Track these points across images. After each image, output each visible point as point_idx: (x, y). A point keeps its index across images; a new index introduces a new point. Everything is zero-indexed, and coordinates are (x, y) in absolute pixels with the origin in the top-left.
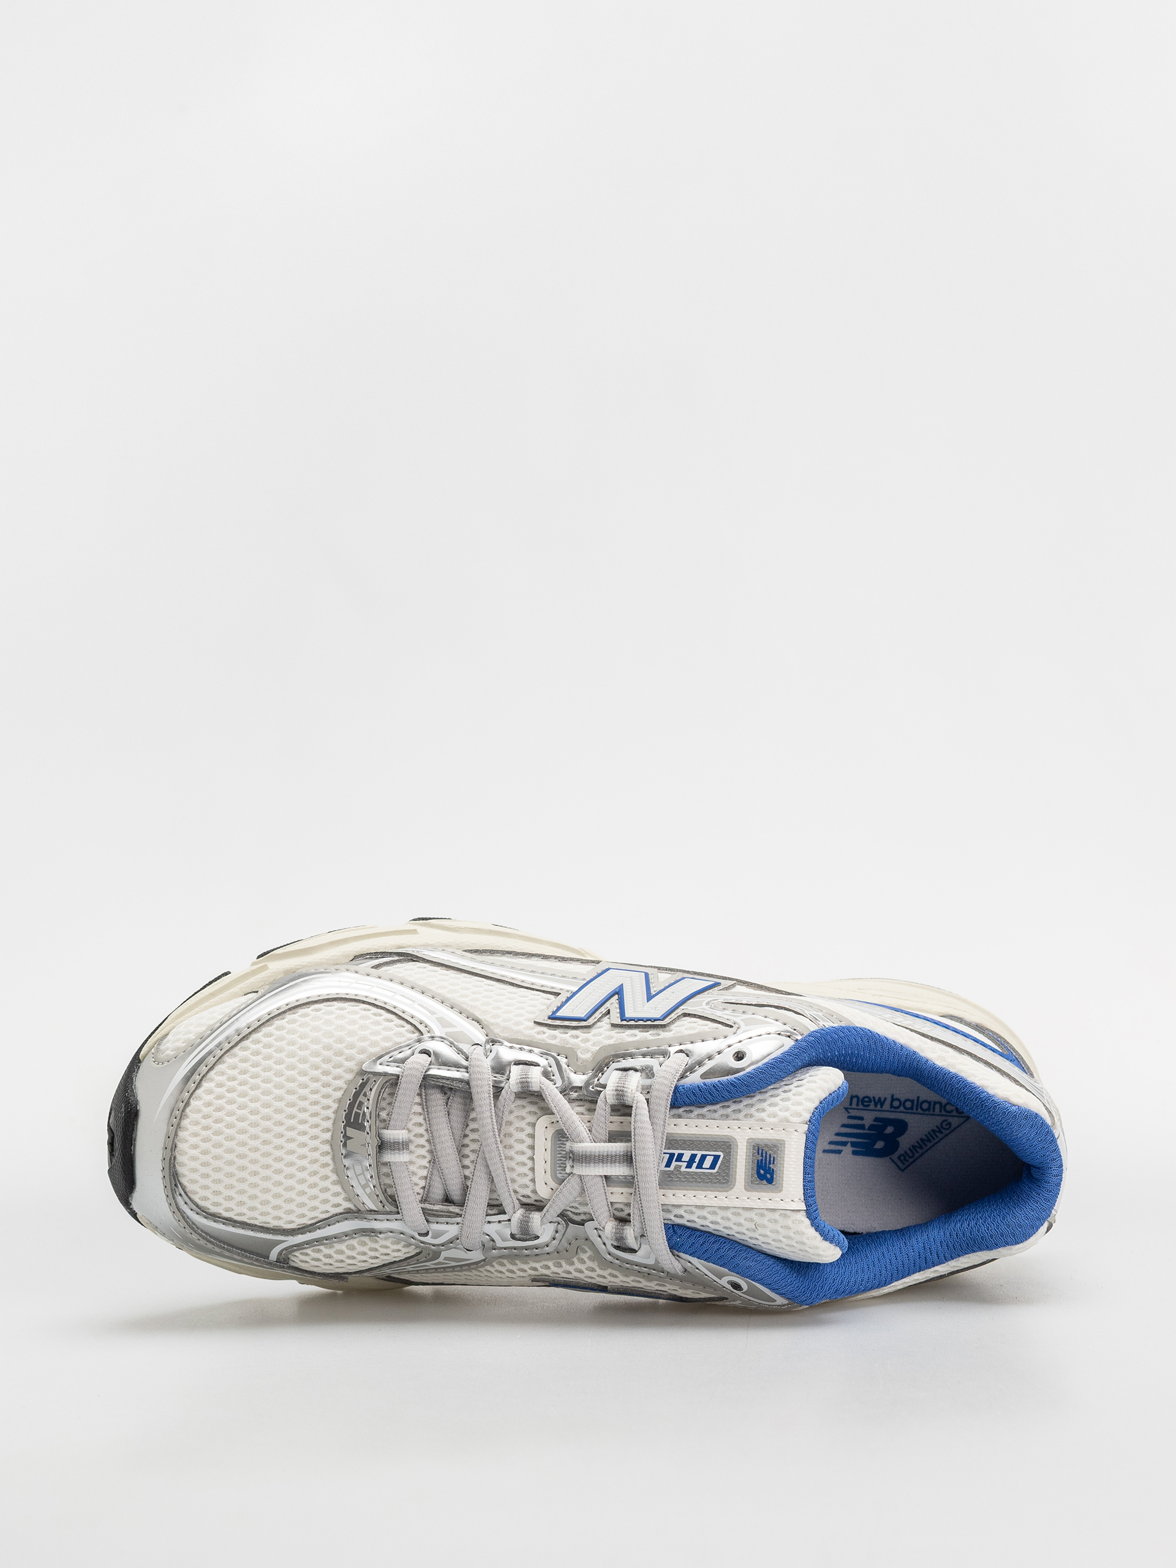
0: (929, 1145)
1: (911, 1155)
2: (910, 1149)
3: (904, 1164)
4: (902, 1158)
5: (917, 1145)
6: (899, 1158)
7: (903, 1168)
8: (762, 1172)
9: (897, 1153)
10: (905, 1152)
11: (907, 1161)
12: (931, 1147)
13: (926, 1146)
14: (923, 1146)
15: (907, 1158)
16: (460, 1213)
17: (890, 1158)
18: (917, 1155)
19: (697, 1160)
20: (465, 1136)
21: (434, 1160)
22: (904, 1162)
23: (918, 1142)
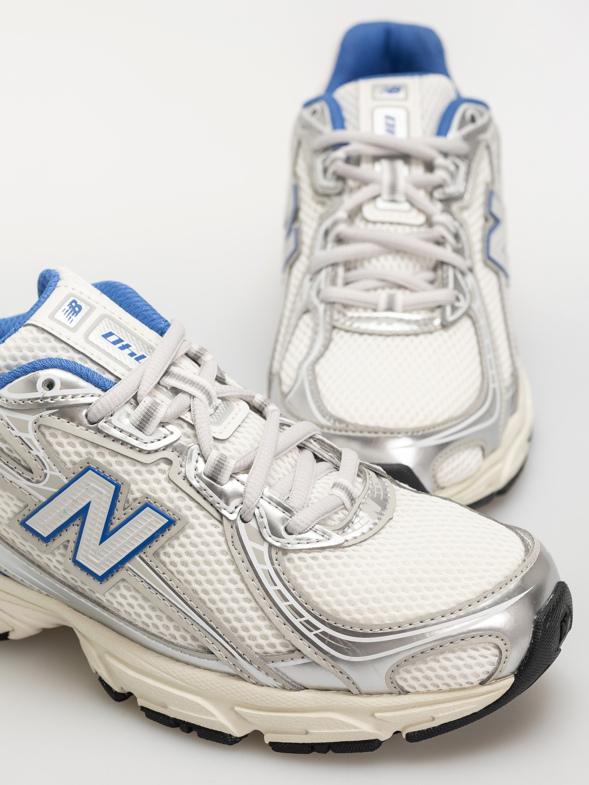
8: (77, 309)
21: (315, 478)
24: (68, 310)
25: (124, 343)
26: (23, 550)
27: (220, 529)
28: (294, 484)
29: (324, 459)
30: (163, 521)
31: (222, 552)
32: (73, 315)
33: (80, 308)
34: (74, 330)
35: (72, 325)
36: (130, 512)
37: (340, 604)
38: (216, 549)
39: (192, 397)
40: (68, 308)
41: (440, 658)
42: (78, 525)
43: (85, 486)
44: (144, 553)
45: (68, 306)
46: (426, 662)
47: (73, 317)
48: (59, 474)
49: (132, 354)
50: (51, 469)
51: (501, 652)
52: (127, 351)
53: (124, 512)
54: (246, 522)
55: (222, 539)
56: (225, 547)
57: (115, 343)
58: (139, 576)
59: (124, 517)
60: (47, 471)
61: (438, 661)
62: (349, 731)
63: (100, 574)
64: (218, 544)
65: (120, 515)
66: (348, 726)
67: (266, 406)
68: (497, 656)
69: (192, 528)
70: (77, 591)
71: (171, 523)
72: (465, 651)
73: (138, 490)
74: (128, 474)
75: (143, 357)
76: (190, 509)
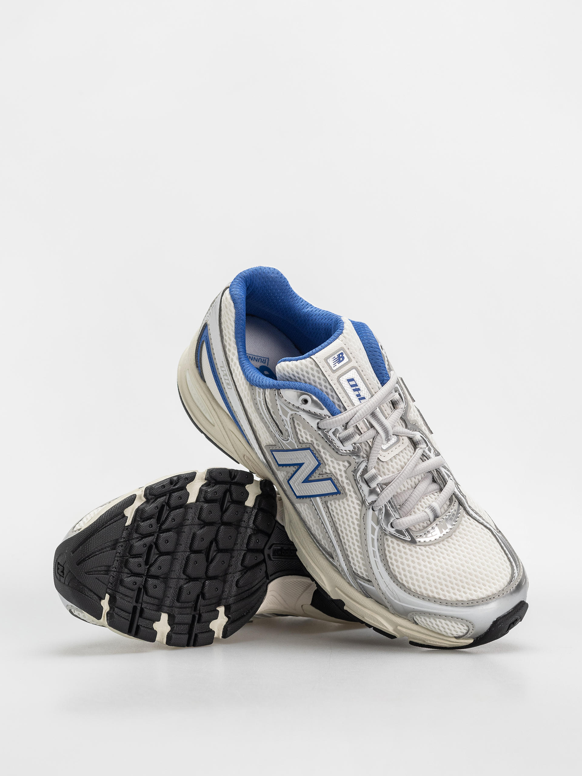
0: (251, 356)
1: (260, 360)
2: (259, 362)
3: (265, 360)
4: (264, 362)
5: (255, 360)
6: (265, 363)
7: (268, 359)
8: (341, 359)
9: (264, 365)
10: (261, 362)
11: (263, 359)
12: (251, 355)
13: (252, 357)
14: (253, 358)
15: (262, 360)
16: (435, 471)
17: (268, 365)
18: (259, 358)
19: (354, 388)
20: (408, 489)
21: (425, 495)
22: (264, 360)
23: (254, 361)
24: (336, 358)
25: (357, 387)
26: (268, 459)
27: (360, 508)
28: (410, 497)
29: (437, 482)
30: (335, 490)
31: (357, 519)
32: (337, 362)
33: (343, 358)
34: (334, 371)
35: (334, 369)
36: (321, 477)
37: (400, 573)
38: (355, 516)
39: (378, 432)
40: (336, 357)
41: (438, 620)
42: (295, 468)
43: (304, 455)
44: (321, 498)
45: (337, 355)
46: (430, 619)
47: (337, 364)
48: (294, 442)
49: (358, 395)
50: (292, 439)
51: (469, 630)
52: (357, 393)
53: (319, 476)
54: (374, 511)
55: (358, 512)
56: (358, 517)
57: (352, 386)
58: (315, 506)
59: (317, 478)
60: (290, 438)
61: (436, 621)
62: (383, 627)
63: (297, 495)
64: (356, 514)
65: (316, 476)
66: (383, 625)
67: (418, 444)
68: (467, 630)
69: (347, 500)
70: (286, 493)
71: (338, 492)
72: (451, 622)
73: (329, 470)
74: (327, 460)
75: (364, 398)
76: (350, 491)
